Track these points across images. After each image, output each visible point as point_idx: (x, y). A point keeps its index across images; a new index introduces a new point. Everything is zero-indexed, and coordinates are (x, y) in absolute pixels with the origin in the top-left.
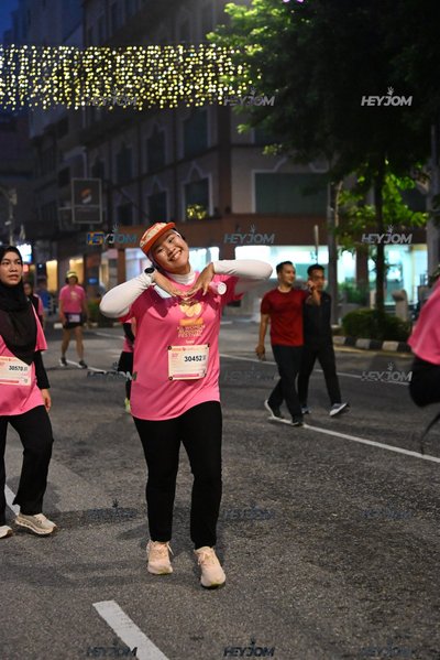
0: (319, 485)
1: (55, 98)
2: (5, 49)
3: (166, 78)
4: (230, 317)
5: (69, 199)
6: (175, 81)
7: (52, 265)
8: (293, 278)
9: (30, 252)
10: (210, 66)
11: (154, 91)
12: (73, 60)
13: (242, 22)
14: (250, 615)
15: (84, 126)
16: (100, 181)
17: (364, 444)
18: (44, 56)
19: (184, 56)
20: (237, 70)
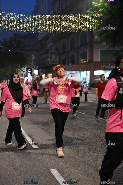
1: (45, 29)
3: (75, 23)
4: (93, 90)
5: (49, 57)
6: (78, 24)
7: (44, 75)
9: (38, 72)
10: (88, 20)
12: (50, 19)
13: (97, 7)
15: (53, 37)
16: (57, 52)
18: (42, 18)
19: (80, 17)
20: (95, 21)
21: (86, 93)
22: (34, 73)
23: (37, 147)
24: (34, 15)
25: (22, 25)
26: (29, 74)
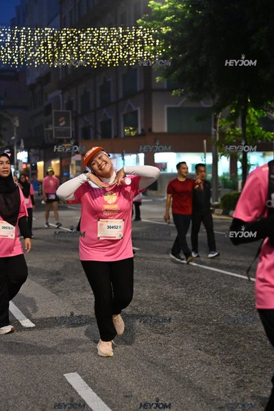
0: (205, 301)
1: (42, 60)
2: (11, 29)
3: (112, 48)
5: (51, 123)
6: (117, 50)
7: (40, 164)
8: (187, 172)
9: (27, 156)
10: (139, 40)
11: (104, 56)
13: (159, 12)
14: (161, 382)
15: (61, 77)
16: (70, 112)
17: (234, 276)
18: (35, 34)
19: (123, 34)
20: (155, 43)
21: (137, 204)
22: (18, 158)
23: (32, 325)
24: (16, 27)
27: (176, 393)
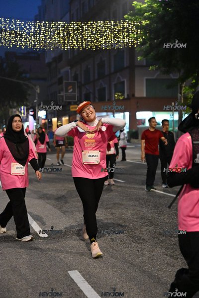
0: (171, 220)
2: (34, 23)
3: (106, 36)
4: (134, 144)
5: (62, 90)
6: (110, 37)
7: (55, 120)
9: (45, 114)
10: (126, 30)
11: (100, 42)
12: (64, 28)
13: (140, 10)
14: (138, 278)
15: (69, 57)
16: (76, 82)
18: (51, 26)
19: (114, 26)
20: (138, 32)
21: (124, 148)
22: (39, 116)
23: (46, 236)
24: (38, 22)
25: (20, 38)
26: (31, 118)
27: (148, 286)
